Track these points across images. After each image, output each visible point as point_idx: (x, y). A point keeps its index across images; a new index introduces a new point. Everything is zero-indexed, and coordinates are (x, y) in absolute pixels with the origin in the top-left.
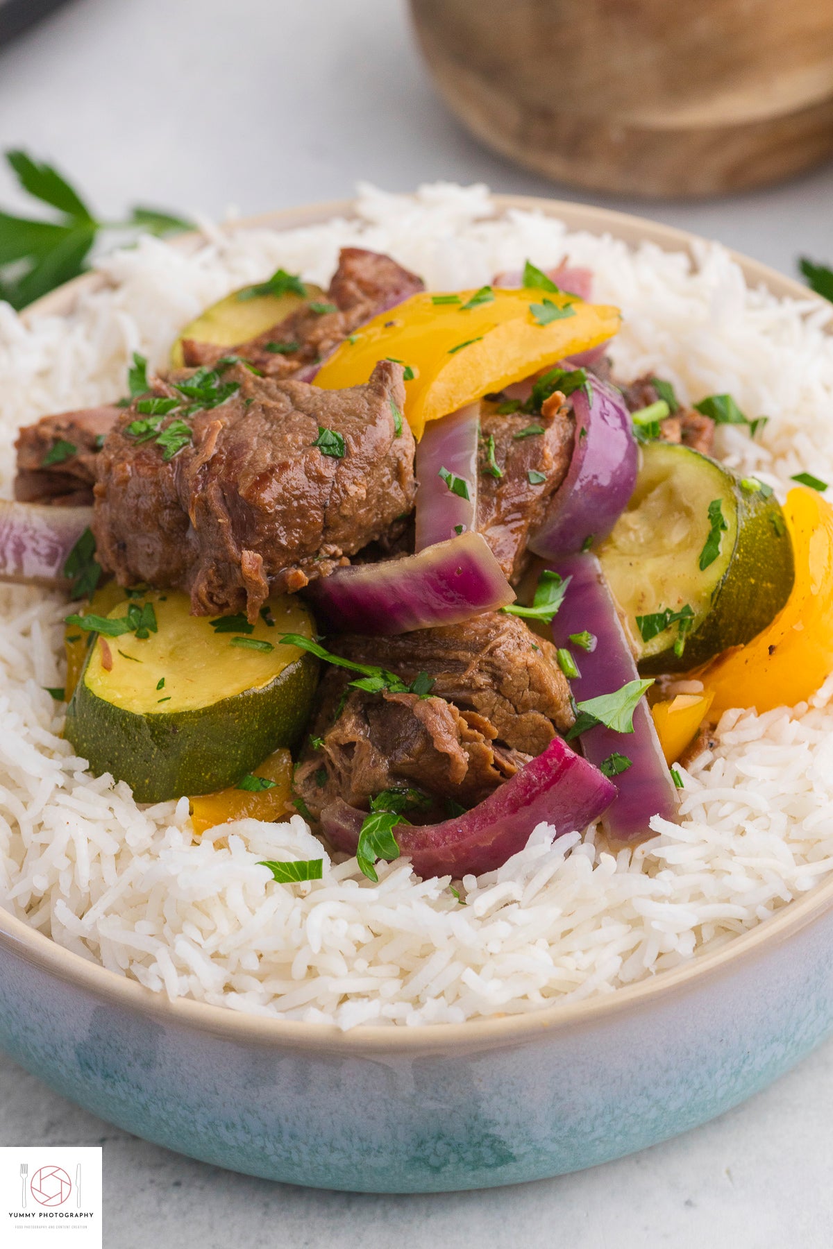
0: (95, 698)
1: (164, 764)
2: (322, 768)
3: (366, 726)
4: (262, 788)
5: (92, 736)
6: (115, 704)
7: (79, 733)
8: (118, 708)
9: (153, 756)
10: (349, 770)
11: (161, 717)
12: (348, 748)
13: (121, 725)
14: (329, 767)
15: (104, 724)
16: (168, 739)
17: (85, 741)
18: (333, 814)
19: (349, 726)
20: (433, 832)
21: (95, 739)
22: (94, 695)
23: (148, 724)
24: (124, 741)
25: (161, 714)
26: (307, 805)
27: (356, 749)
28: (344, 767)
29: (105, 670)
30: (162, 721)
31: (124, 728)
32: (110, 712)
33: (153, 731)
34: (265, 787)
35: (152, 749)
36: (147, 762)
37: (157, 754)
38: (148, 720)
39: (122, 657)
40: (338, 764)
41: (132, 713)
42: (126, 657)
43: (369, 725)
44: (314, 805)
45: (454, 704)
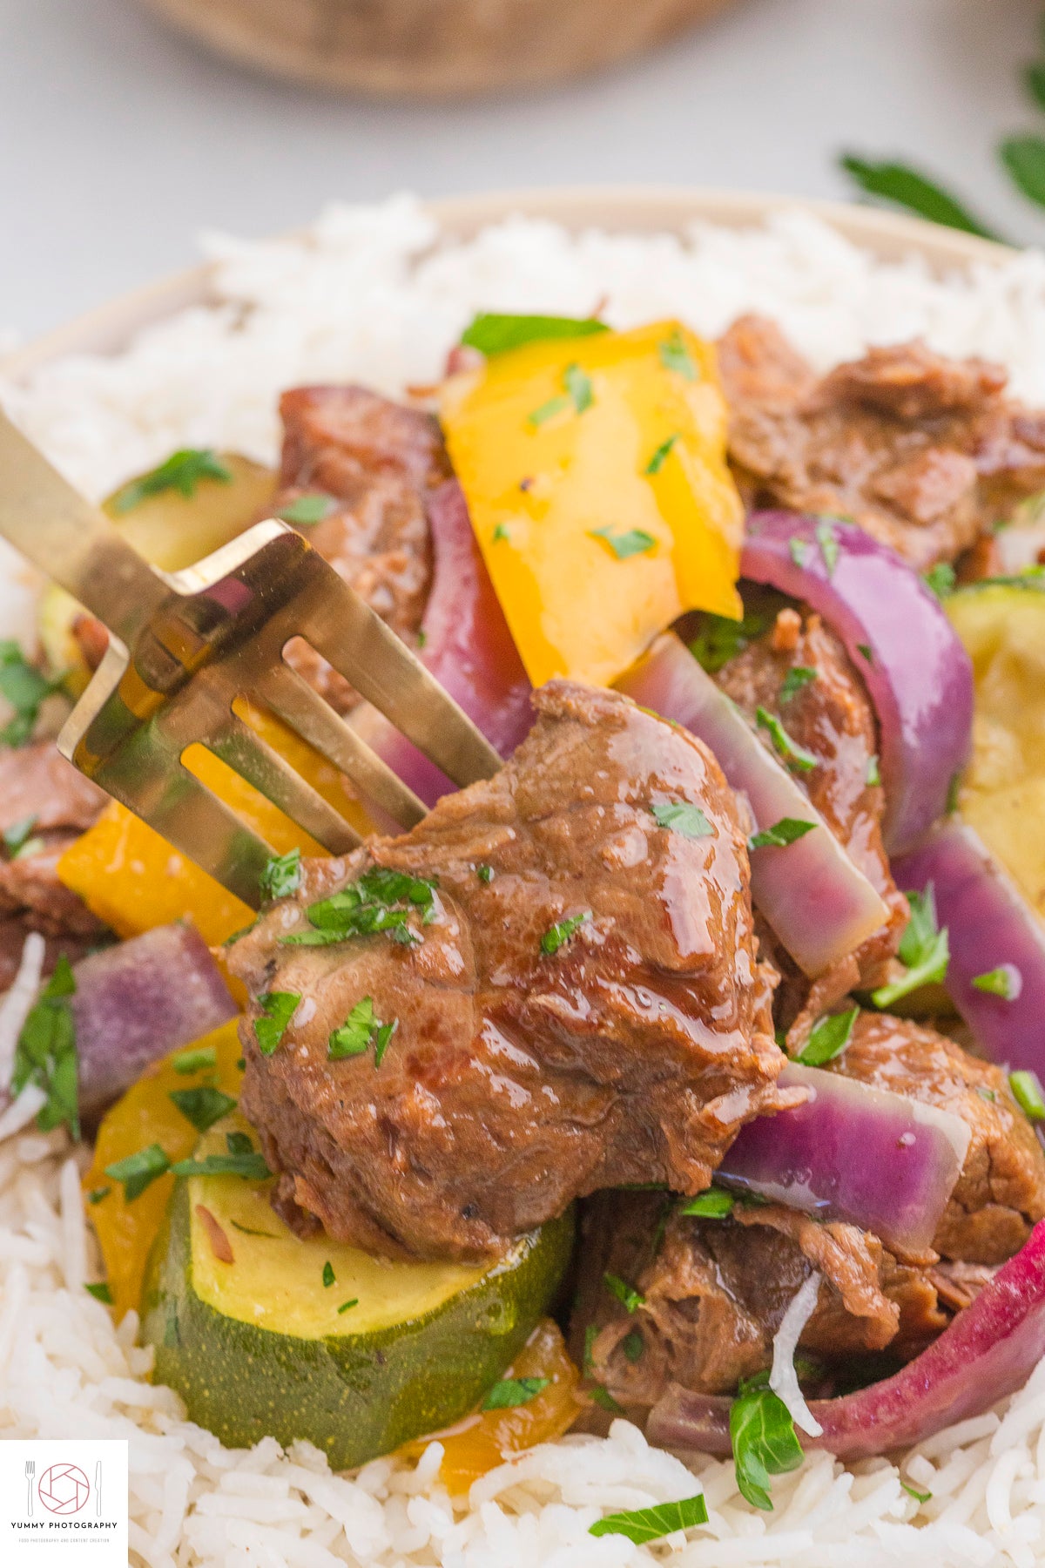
0: (222, 1319)
1: (362, 1412)
2: (636, 1330)
3: (711, 1262)
4: (529, 1396)
5: (221, 1379)
6: (262, 1325)
7: (192, 1375)
8: (268, 1332)
9: (342, 1402)
10: (690, 1338)
11: (354, 1341)
12: (685, 1307)
13: (279, 1359)
14: (647, 1331)
15: (244, 1359)
16: (367, 1372)
17: (207, 1386)
18: (671, 1413)
19: (686, 1269)
20: (854, 1405)
21: (228, 1384)
22: (218, 1313)
23: (331, 1353)
24: (286, 1384)
25: (352, 1336)
26: (612, 1393)
27: (701, 1306)
28: (680, 1334)
29: (224, 1264)
30: (356, 1347)
31: (284, 1363)
32: (256, 1338)
33: (341, 1365)
34: (533, 1391)
35: (341, 1391)
36: (331, 1412)
37: (349, 1398)
38: (331, 1350)
39: (242, 1234)
40: (667, 1330)
41: (298, 1339)
42: (249, 1232)
43: (715, 1260)
44: (624, 1391)
45: (872, 1234)
